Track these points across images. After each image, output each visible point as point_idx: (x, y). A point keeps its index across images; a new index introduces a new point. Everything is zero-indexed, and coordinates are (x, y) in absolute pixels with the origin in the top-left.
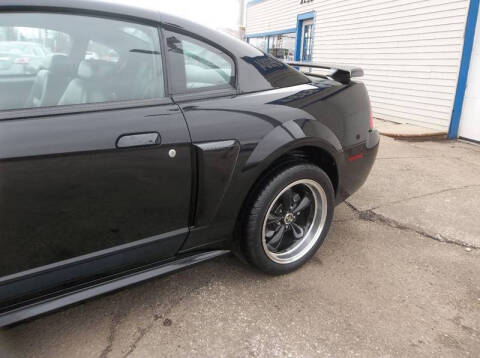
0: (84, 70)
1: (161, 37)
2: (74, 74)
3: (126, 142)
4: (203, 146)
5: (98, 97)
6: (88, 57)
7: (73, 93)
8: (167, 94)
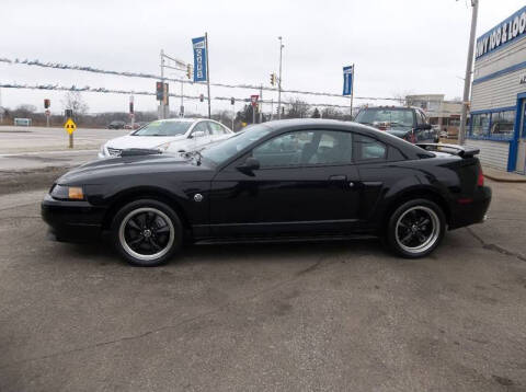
0: (320, 151)
1: (353, 138)
2: (316, 152)
3: (333, 178)
4: (366, 183)
5: (324, 162)
6: (321, 144)
7: (314, 160)
8: (353, 160)
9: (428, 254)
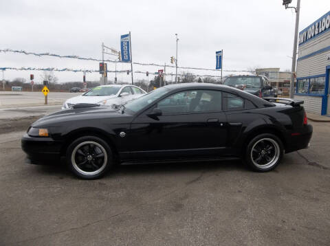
0: (201, 103)
1: (222, 95)
2: (198, 104)
3: (209, 121)
4: (231, 124)
6: (202, 99)
8: (222, 109)
9: (272, 169)
